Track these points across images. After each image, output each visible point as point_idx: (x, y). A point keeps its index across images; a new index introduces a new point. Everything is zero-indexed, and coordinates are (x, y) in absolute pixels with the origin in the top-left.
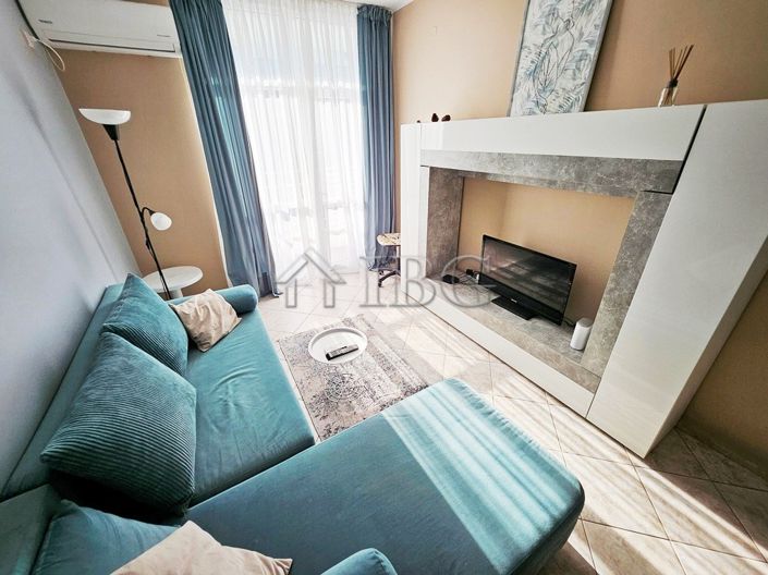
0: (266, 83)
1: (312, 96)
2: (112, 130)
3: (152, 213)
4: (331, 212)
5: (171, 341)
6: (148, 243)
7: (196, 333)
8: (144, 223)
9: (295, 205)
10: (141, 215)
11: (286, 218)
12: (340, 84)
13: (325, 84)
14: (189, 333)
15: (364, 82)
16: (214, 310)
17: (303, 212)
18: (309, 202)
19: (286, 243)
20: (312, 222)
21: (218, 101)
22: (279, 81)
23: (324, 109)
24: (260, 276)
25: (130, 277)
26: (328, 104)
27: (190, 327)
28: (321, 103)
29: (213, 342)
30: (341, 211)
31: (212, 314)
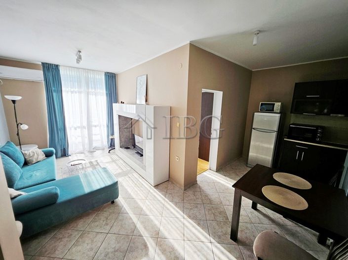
0: (72, 90)
1: (88, 94)
2: (14, 102)
3: (21, 124)
4: (93, 128)
5: (18, 159)
6: (18, 134)
7: (28, 160)
8: (18, 127)
9: (79, 125)
10: (18, 125)
11: (75, 129)
12: (99, 91)
13: (93, 90)
14: (25, 159)
15: (107, 90)
16: (37, 153)
17: (82, 127)
18: (85, 124)
19: (75, 138)
20: (86, 131)
21: (54, 94)
22: (77, 89)
23: (92, 98)
24: (62, 149)
25: (8, 142)
26: (94, 96)
27: (26, 158)
28: (91, 96)
29: (34, 163)
30: (98, 128)
31: (36, 154)
